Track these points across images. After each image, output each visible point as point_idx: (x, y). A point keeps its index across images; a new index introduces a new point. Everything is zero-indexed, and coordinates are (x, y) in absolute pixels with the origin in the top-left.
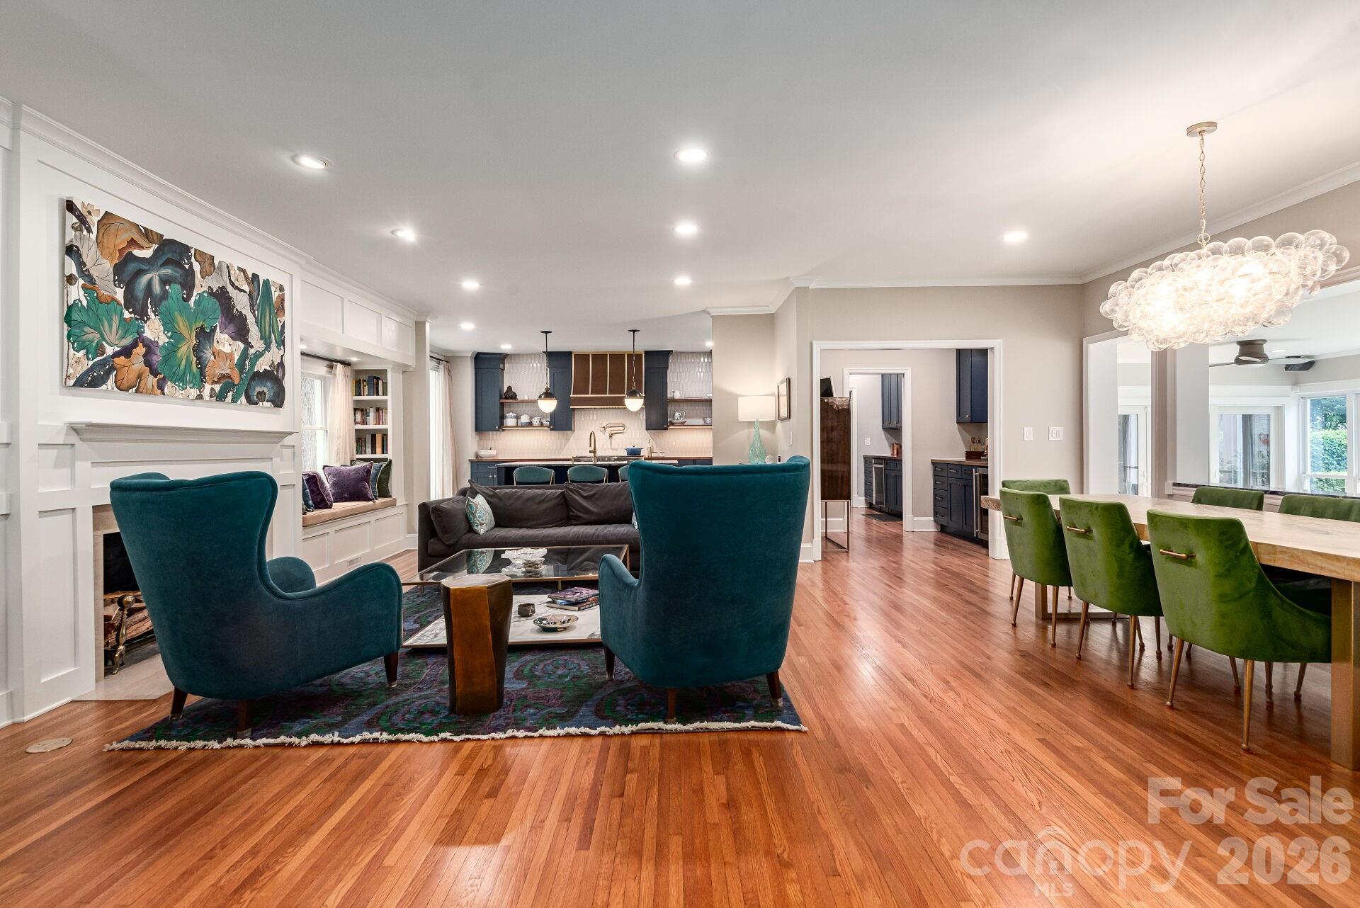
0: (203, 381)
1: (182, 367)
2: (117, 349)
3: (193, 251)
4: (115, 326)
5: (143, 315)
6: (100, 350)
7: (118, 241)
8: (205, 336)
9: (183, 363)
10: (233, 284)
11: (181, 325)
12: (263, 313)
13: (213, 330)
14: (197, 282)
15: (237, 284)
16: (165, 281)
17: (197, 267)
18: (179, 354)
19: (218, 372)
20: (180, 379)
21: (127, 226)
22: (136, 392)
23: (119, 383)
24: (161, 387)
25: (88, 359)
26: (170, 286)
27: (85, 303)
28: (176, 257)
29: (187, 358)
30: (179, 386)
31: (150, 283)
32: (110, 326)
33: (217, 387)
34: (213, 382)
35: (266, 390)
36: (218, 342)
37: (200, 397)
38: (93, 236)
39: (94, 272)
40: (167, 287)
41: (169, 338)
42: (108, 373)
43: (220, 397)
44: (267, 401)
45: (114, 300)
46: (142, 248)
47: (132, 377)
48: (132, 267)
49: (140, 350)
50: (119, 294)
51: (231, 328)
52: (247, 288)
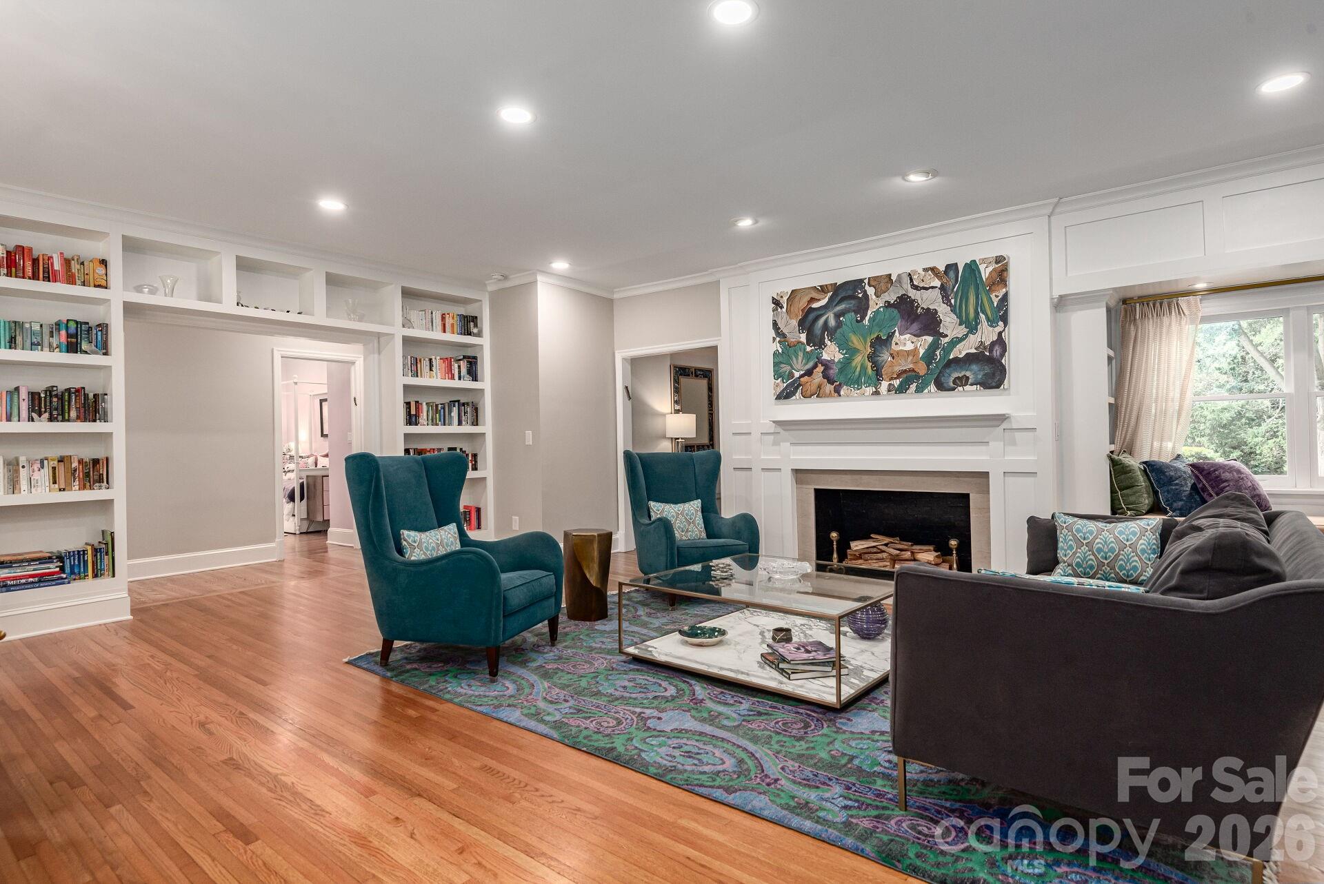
0: (879, 380)
1: (857, 373)
2: (802, 372)
3: (866, 281)
4: (800, 359)
5: (821, 345)
6: (791, 375)
7: (801, 304)
8: (881, 343)
9: (858, 369)
10: (916, 288)
11: (855, 341)
12: (965, 297)
13: (891, 336)
14: (871, 303)
15: (922, 285)
16: (837, 316)
17: (871, 291)
18: (854, 364)
19: (897, 369)
20: (856, 383)
21: (807, 291)
22: (817, 397)
23: (804, 394)
24: (837, 391)
25: (784, 383)
26: (844, 316)
27: (780, 351)
28: (850, 293)
29: (862, 365)
30: (854, 388)
31: (826, 322)
32: (797, 359)
33: (897, 383)
34: (892, 379)
35: (968, 374)
36: (897, 344)
37: (877, 393)
38: (784, 310)
39: (785, 331)
40: (841, 319)
41: (844, 354)
42: (797, 388)
43: (902, 390)
44: (972, 385)
45: (800, 342)
46: (819, 300)
47: (814, 387)
48: (811, 316)
49: (820, 368)
50: (803, 338)
51: (915, 326)
52: (937, 283)
